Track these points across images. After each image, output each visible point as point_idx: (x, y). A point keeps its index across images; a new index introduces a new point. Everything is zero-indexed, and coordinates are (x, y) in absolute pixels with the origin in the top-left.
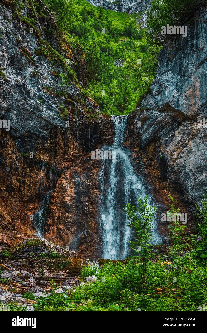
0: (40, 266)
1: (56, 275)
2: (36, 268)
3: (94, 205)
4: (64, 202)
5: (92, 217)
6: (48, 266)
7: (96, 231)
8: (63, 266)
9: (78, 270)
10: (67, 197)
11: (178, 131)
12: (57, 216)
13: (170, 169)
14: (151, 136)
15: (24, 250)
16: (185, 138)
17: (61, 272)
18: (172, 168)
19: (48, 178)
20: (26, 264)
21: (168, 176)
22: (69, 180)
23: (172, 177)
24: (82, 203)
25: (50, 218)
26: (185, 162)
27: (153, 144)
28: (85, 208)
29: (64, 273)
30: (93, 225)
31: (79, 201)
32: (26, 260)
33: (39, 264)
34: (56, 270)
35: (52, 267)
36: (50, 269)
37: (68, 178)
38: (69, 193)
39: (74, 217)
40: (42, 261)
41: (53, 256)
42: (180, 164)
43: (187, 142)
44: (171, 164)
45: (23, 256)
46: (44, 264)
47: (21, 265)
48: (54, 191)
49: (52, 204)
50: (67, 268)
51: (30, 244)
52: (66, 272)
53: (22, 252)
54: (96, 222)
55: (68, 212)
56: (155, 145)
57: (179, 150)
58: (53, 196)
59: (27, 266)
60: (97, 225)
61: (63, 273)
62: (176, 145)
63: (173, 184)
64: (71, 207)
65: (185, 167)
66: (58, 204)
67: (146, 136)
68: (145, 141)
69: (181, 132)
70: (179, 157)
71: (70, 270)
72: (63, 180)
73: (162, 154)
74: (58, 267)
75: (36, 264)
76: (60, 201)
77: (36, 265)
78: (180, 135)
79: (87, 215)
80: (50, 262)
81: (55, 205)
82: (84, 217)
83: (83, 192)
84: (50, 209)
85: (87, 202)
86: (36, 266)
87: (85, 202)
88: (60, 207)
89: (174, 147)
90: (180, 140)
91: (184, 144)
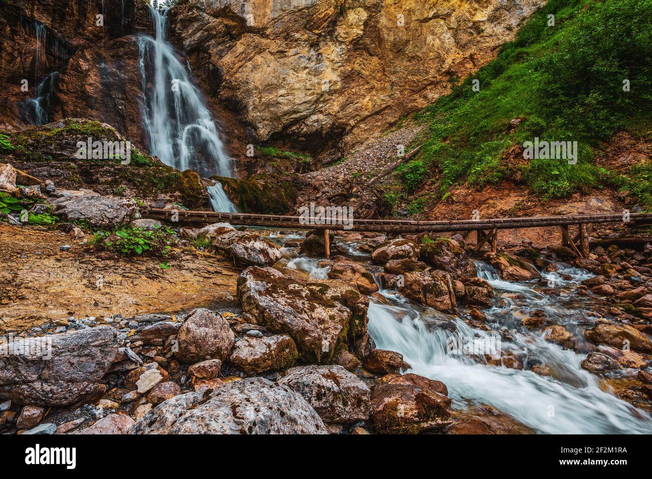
0: (112, 181)
1: (155, 201)
2: (103, 183)
3: (133, 105)
4: (84, 92)
5: (132, 121)
6: (129, 181)
7: (139, 139)
8: (165, 183)
9: (195, 193)
10: (88, 85)
11: (240, 41)
12: (71, 111)
13: (224, 83)
14: (197, 44)
15: (64, 141)
16: (249, 51)
17: (163, 195)
18: (227, 83)
19: (49, 53)
20: (73, 173)
21: (219, 92)
22: (90, 63)
23: (224, 93)
24: (114, 99)
25: (57, 112)
26: (248, 77)
27: (196, 54)
28: (120, 107)
29: (171, 196)
30: (135, 132)
31: (109, 96)
32: (72, 164)
33: (110, 176)
34: (151, 192)
35: (142, 184)
36: (137, 189)
37: (88, 59)
38: (92, 81)
39: (102, 116)
40: (116, 169)
41: (137, 161)
42: (240, 79)
43: (252, 55)
44: (227, 78)
45: (62, 155)
46: (121, 177)
47: (60, 176)
48: (64, 73)
49: (61, 91)
50: (174, 188)
51: (80, 131)
52: (174, 196)
53: (58, 145)
54: (139, 128)
55: (92, 108)
56: (198, 55)
57: (240, 63)
58: (63, 81)
59: (77, 177)
60: (140, 131)
61: (168, 198)
62: (237, 57)
63: (225, 101)
64: (96, 102)
65: (247, 83)
66: (74, 93)
67: (190, 42)
68: (188, 47)
69: (245, 43)
70: (240, 71)
71: (182, 191)
72: (80, 59)
73: (214, 65)
74: (154, 185)
75: (101, 175)
76: (77, 90)
77: (102, 177)
78: (243, 46)
79: (122, 117)
80: (133, 174)
81: (65, 94)
82: (118, 119)
83: (114, 85)
84: (59, 98)
85: (122, 99)
86: (103, 180)
87: (118, 98)
88: (76, 98)
89: (233, 59)
90: (243, 52)
91: (248, 58)
